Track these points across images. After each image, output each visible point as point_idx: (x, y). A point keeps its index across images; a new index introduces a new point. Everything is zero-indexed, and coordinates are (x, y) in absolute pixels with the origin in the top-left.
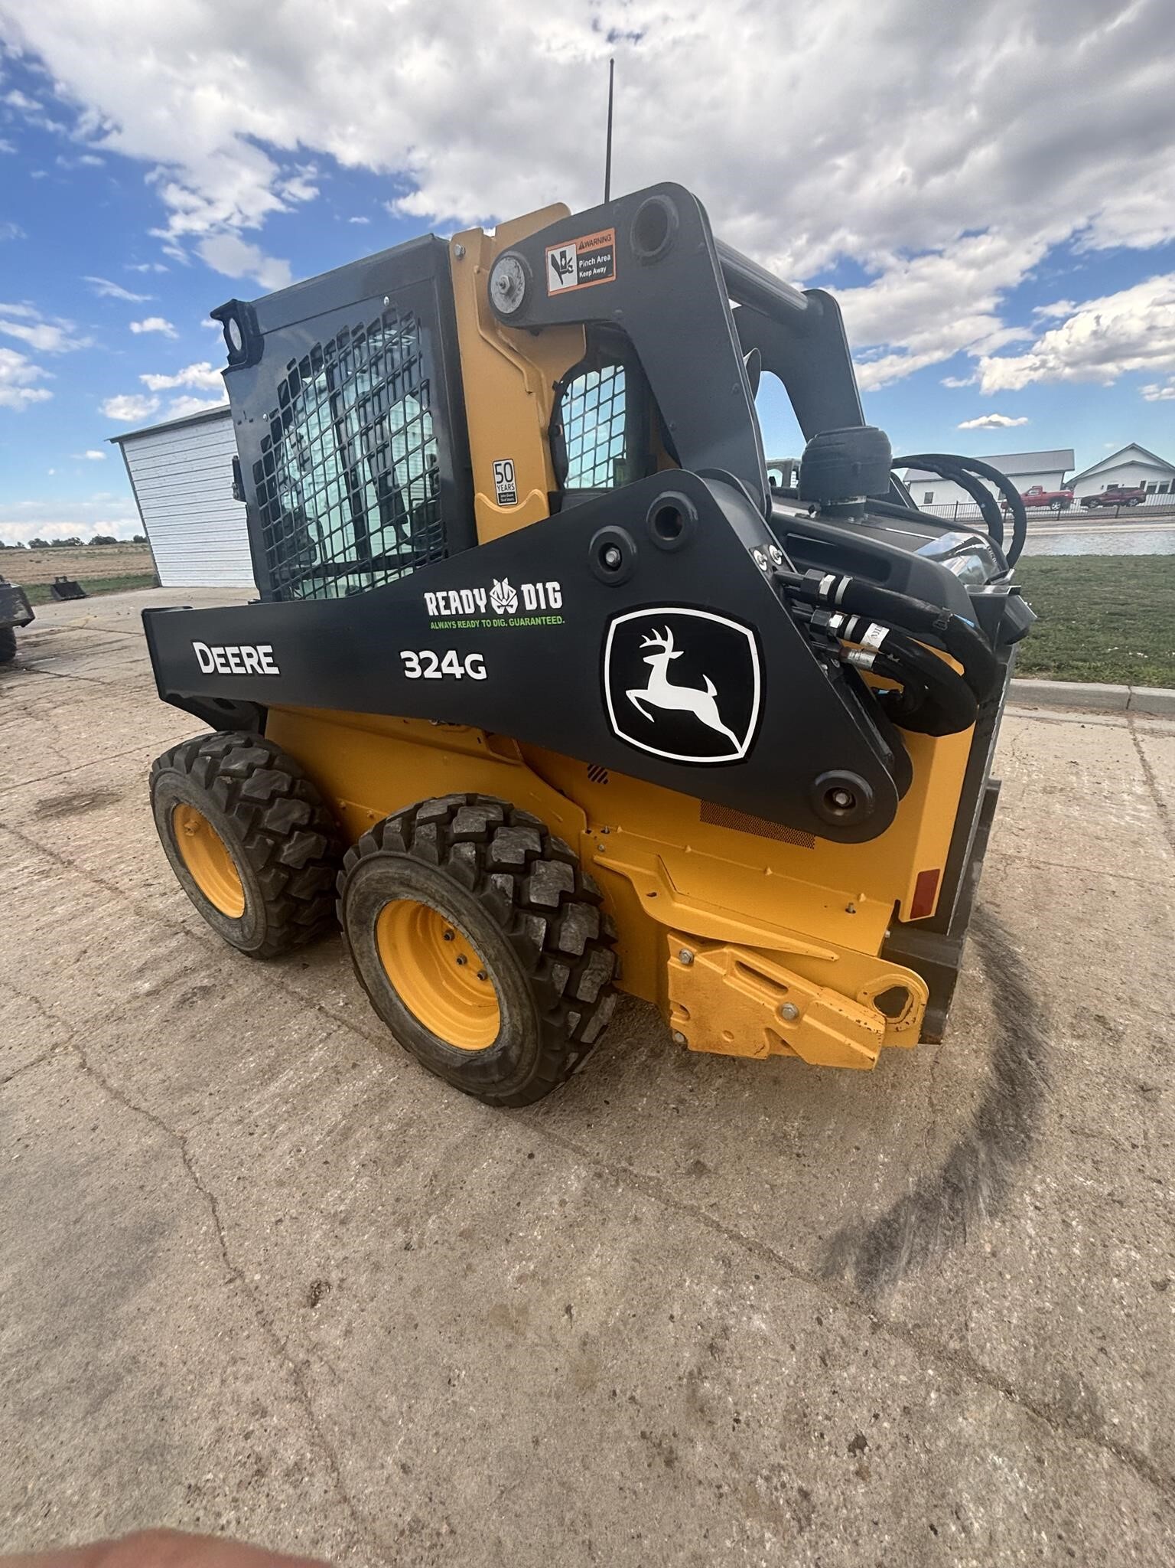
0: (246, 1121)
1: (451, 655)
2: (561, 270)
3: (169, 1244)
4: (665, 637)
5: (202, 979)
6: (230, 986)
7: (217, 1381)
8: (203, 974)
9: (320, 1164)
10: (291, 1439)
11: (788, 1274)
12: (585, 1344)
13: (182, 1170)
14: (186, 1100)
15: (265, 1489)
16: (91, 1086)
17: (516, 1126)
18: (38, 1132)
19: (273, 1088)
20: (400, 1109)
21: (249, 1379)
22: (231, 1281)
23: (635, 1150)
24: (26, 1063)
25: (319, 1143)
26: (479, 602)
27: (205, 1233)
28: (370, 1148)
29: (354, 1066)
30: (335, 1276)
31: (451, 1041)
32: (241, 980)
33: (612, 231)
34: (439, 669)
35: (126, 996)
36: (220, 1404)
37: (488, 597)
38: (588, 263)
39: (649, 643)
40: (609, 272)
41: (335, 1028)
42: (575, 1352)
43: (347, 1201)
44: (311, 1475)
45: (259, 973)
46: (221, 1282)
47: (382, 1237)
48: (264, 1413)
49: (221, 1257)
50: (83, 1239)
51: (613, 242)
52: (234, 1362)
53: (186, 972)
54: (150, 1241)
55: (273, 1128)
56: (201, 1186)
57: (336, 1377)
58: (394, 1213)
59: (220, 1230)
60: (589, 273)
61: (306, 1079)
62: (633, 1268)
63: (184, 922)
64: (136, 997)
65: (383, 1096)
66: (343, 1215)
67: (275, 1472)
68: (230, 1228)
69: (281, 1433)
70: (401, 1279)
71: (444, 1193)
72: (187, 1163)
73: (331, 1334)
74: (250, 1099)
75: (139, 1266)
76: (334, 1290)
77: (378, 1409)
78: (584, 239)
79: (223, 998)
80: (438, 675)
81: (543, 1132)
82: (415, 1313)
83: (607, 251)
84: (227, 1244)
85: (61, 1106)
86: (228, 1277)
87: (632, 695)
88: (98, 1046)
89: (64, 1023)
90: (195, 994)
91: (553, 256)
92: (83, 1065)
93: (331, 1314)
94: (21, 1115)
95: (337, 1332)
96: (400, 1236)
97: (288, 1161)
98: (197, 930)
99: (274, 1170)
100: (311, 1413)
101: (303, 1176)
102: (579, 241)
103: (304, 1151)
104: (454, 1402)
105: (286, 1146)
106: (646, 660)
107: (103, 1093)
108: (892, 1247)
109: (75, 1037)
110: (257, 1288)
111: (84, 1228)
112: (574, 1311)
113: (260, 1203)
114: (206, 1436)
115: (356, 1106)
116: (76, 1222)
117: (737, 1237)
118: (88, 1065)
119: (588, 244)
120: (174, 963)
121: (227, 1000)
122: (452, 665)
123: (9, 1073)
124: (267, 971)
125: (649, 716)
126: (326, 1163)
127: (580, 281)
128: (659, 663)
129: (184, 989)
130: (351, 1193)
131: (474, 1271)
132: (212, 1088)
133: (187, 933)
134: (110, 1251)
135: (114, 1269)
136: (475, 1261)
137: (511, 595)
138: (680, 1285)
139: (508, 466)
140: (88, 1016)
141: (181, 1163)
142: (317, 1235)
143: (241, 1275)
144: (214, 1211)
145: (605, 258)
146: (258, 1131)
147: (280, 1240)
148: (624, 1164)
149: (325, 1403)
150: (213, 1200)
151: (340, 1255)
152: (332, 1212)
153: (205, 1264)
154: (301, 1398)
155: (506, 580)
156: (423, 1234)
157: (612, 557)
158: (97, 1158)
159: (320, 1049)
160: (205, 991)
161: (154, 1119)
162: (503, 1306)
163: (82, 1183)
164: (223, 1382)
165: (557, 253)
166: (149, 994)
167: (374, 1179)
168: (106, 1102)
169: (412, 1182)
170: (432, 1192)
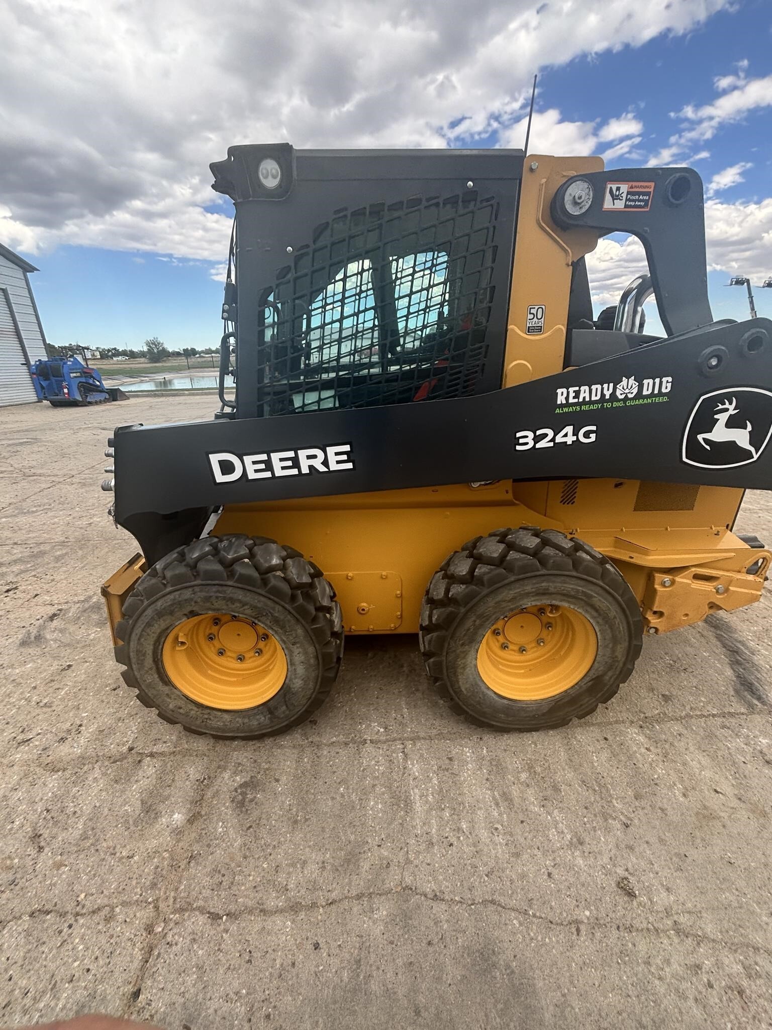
0: (434, 841)
1: (569, 429)
2: (615, 197)
3: (510, 954)
4: (731, 403)
5: (229, 781)
6: (267, 769)
7: (657, 982)
8: (226, 775)
9: (521, 825)
10: (726, 961)
11: (745, 717)
12: (740, 799)
13: (439, 908)
14: (366, 866)
15: (753, 996)
16: (255, 924)
17: (579, 730)
18: (260, 996)
19: (419, 806)
20: (513, 763)
21: (668, 962)
22: (578, 931)
23: (637, 706)
24: (136, 964)
25: (500, 814)
26: (605, 392)
27: (521, 924)
28: (531, 795)
29: (450, 759)
30: (620, 871)
31: (534, 698)
32: (272, 761)
33: (653, 184)
34: (553, 440)
35: (167, 839)
36: (677, 990)
37: (615, 389)
38: (634, 198)
39: (721, 407)
40: (646, 205)
41: (401, 746)
42: (742, 805)
43: (566, 831)
44: (756, 964)
45: (281, 747)
46: (574, 937)
47: (609, 832)
48: (698, 967)
49: (553, 926)
50: (444, 1015)
51: (651, 190)
52: (648, 963)
53: (204, 784)
54: (494, 965)
55: (459, 829)
56: (470, 902)
57: (696, 913)
58: (595, 815)
59: (526, 912)
60: (633, 204)
61: (433, 787)
62: (708, 755)
63: (131, 749)
64: (178, 833)
65: (494, 763)
66: (575, 840)
67: (745, 983)
68: (530, 907)
69: (718, 964)
70: (647, 843)
71: (599, 785)
72: (435, 898)
73: (662, 899)
74: (414, 827)
75: (513, 986)
76: (631, 879)
77: (730, 905)
78: (634, 184)
79: (277, 781)
80: (551, 444)
81: (593, 725)
82: (676, 851)
83: (648, 194)
84: (543, 916)
85: (249, 961)
86: (574, 930)
87: (700, 437)
88: (207, 893)
89: (124, 904)
90: (244, 794)
91: (611, 188)
92: (215, 917)
93: (649, 890)
94: (213, 1005)
95: (664, 894)
96: (616, 824)
97: (500, 839)
98: (159, 748)
99: (501, 852)
100: (714, 941)
101: (522, 840)
102: (631, 184)
103: (499, 827)
104: (745, 869)
105: (484, 834)
106: (716, 417)
107: (278, 920)
108: (752, 684)
109: (162, 905)
110: (597, 919)
111: (433, 1010)
112: (719, 790)
113: (523, 876)
114: (697, 1011)
115: (487, 779)
116: (417, 1013)
117: (714, 716)
118: (221, 913)
119: (636, 187)
120: (178, 784)
121: (284, 779)
122: (567, 436)
123: (130, 989)
124: (286, 741)
125: (708, 447)
126: (522, 822)
127: (626, 206)
128: (723, 418)
129: (225, 797)
130: (561, 825)
131: (666, 809)
132: (373, 841)
133: (152, 755)
134: (478, 1000)
135: (500, 1006)
136: (659, 804)
137: (634, 386)
138: (729, 748)
139: (540, 310)
140: (147, 881)
141: (434, 904)
142: (580, 861)
143: (577, 922)
144: (504, 908)
145: (645, 198)
146: (453, 840)
147: (567, 884)
148: (642, 715)
149: (710, 929)
150: (493, 902)
151: (606, 860)
152: (567, 843)
153: (549, 938)
154: (700, 940)
155: (633, 378)
156: (622, 813)
157: (714, 362)
158: (358, 962)
159: (413, 764)
160: (251, 784)
161: (359, 897)
162: (697, 814)
163: (374, 986)
164: (660, 978)
165: (614, 187)
166: (191, 821)
167: (561, 810)
168: (293, 921)
169: (579, 794)
170: (594, 790)
